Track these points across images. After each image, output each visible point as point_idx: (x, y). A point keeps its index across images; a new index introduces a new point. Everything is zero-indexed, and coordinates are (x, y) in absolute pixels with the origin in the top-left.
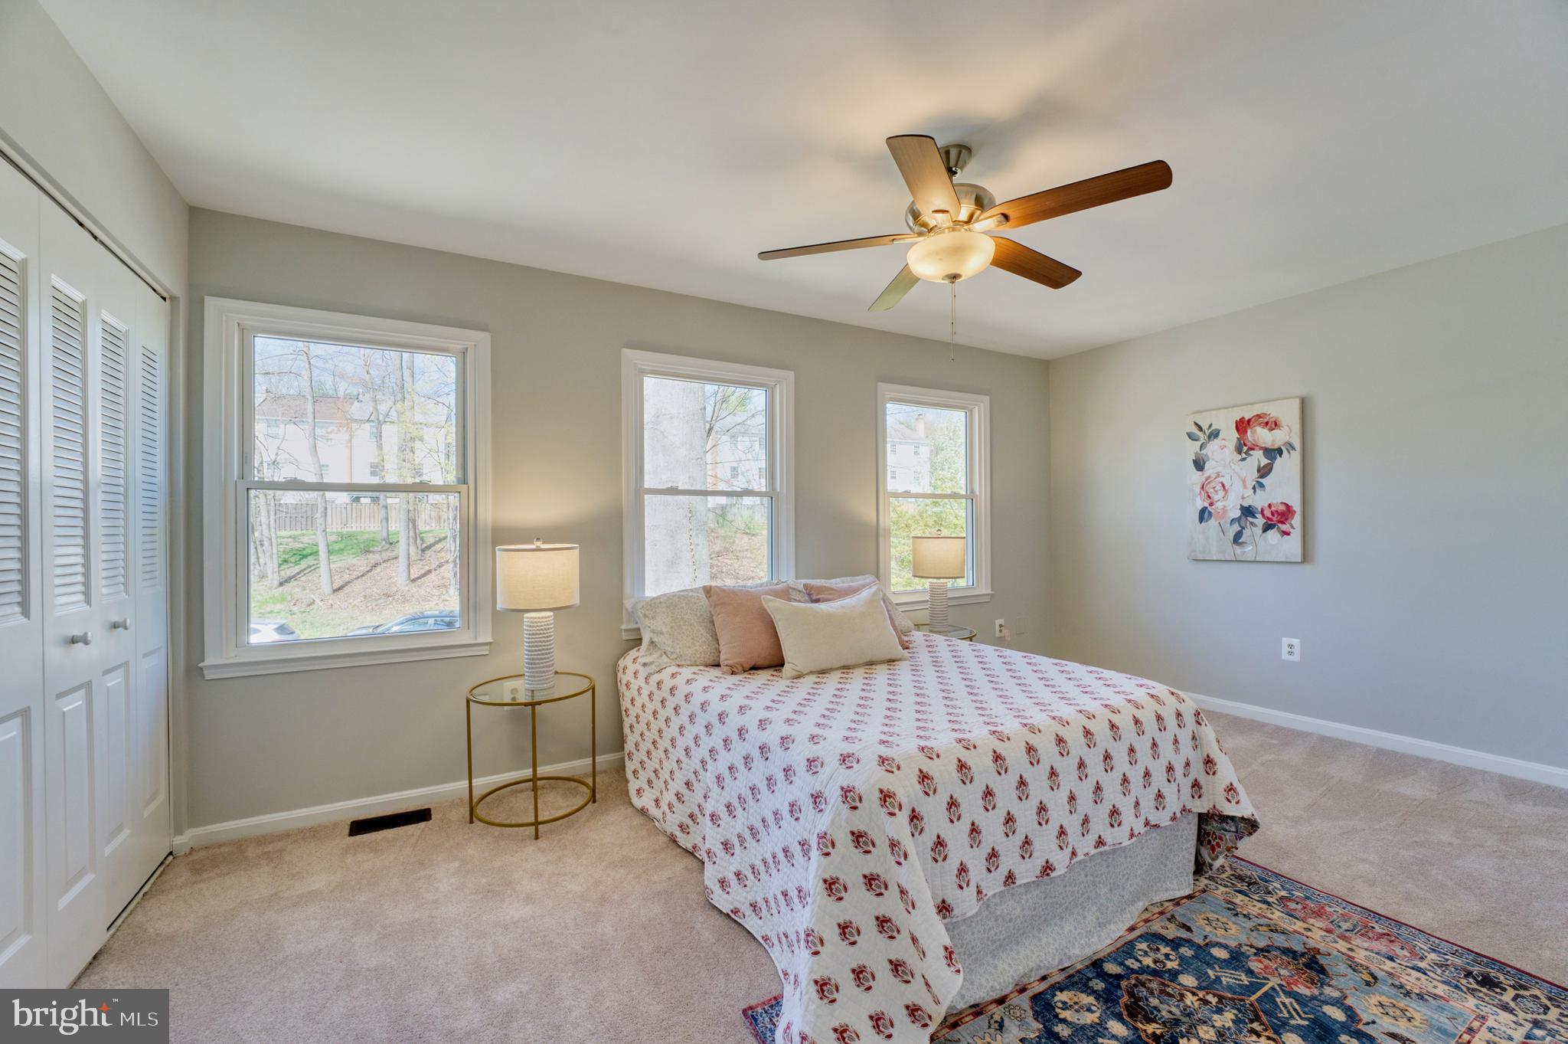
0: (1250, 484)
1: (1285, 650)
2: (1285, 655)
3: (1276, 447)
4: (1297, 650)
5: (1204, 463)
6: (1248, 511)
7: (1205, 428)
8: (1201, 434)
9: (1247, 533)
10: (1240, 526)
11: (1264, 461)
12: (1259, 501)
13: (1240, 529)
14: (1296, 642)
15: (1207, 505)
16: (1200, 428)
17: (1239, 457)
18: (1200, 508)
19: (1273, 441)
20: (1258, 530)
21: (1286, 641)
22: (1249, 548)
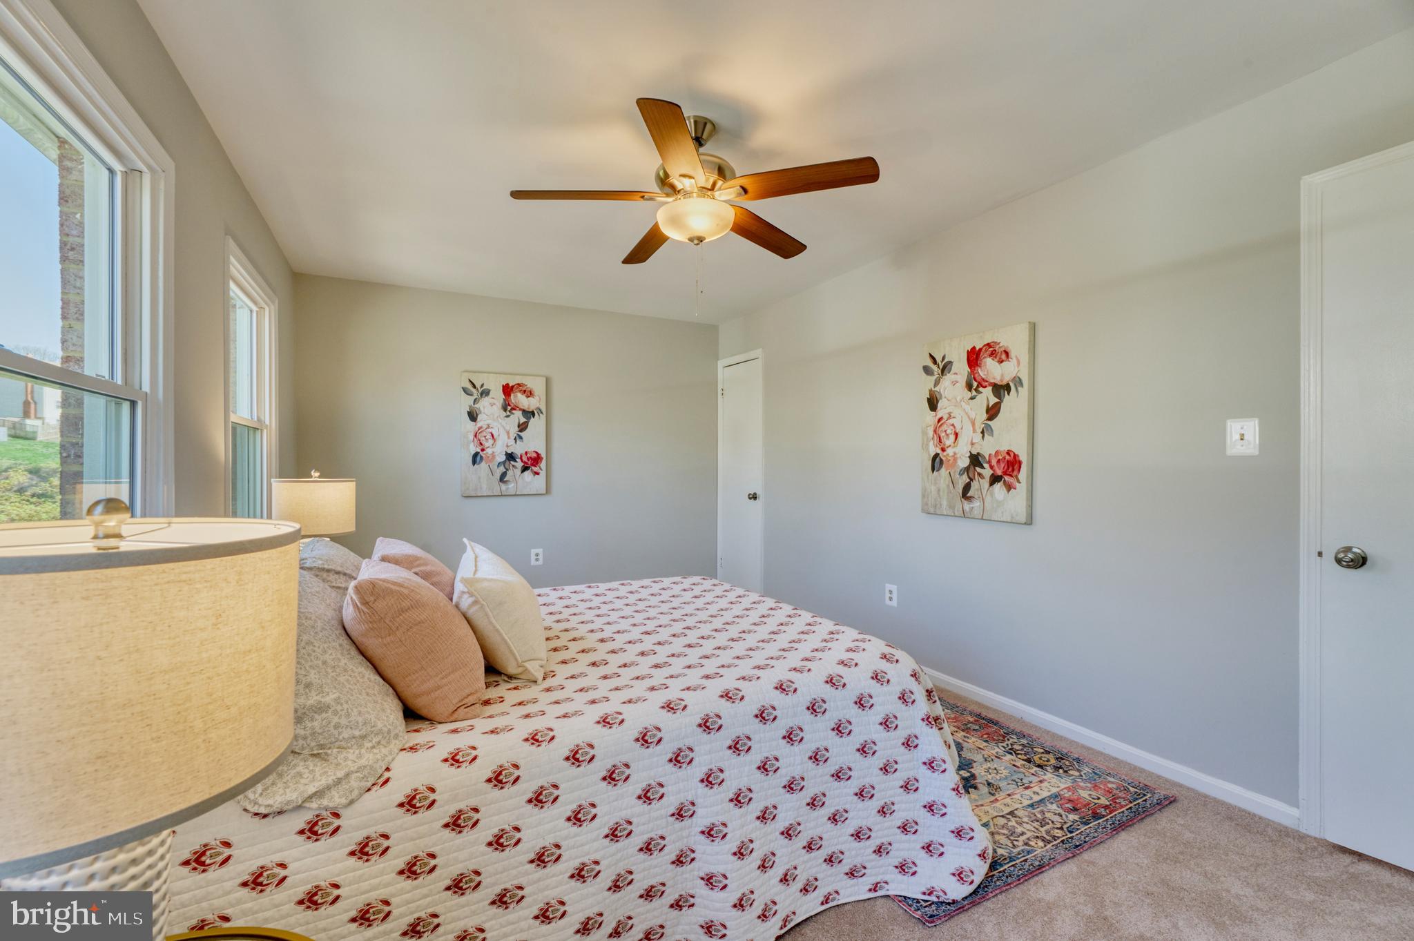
0: (513, 435)
1: (533, 557)
2: (533, 562)
3: (530, 410)
4: (541, 557)
5: (477, 415)
6: (511, 457)
7: (478, 386)
8: (474, 391)
9: (510, 473)
10: (505, 468)
11: (523, 420)
12: (518, 449)
13: (505, 470)
14: (540, 551)
15: (479, 450)
16: (474, 386)
17: (505, 414)
18: (473, 453)
19: (529, 405)
20: (518, 471)
21: (534, 551)
22: (511, 485)
